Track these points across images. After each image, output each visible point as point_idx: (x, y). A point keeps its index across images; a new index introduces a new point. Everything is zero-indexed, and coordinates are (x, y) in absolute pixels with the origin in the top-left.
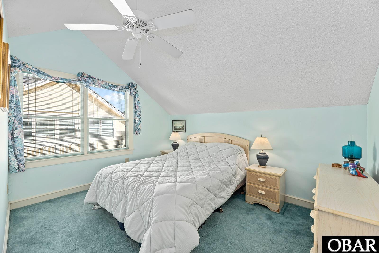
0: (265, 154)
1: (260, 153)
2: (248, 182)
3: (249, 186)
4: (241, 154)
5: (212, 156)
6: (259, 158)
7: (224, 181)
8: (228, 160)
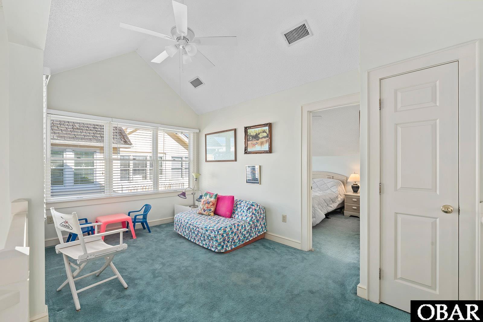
0: (357, 184)
1: (354, 184)
2: (346, 203)
3: (346, 205)
4: (340, 186)
5: (320, 187)
6: (353, 187)
7: (332, 198)
8: (332, 189)
